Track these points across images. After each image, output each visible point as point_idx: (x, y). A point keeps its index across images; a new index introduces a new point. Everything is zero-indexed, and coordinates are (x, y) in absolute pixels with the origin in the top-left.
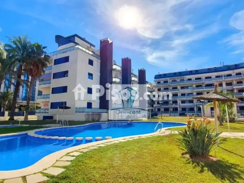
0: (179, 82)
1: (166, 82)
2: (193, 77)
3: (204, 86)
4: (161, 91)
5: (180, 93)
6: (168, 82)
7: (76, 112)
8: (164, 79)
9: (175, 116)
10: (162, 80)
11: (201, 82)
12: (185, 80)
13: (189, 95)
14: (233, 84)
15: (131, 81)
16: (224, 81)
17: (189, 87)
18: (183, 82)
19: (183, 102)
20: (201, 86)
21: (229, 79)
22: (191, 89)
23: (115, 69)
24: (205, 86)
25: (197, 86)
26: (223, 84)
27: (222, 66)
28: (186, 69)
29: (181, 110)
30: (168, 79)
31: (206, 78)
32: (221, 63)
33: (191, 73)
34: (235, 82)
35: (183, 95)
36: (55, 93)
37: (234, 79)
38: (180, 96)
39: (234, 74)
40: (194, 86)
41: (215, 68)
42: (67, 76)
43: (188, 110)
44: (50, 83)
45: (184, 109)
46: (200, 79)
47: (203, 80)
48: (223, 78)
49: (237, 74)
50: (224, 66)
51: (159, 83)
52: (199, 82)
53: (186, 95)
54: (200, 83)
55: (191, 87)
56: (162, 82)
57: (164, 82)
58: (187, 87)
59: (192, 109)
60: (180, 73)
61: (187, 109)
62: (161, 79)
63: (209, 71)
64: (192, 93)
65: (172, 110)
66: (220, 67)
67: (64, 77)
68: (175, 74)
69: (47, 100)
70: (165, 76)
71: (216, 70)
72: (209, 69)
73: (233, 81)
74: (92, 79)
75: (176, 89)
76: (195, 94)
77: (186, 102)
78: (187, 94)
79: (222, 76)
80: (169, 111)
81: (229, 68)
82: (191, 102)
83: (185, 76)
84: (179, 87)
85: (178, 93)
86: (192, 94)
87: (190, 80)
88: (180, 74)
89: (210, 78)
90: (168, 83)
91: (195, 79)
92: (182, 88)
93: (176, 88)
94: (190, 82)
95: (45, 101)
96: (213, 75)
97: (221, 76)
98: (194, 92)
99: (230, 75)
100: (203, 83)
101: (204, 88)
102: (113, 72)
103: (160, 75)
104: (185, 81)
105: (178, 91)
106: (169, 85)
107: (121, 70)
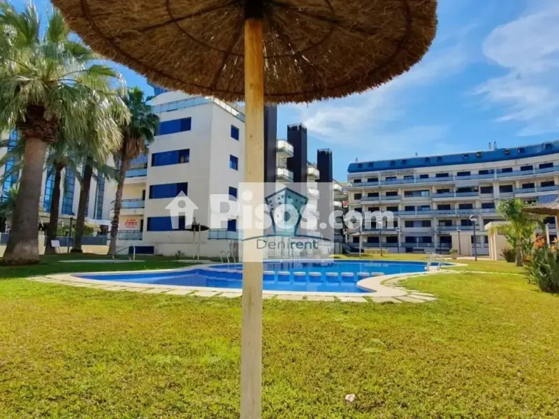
0: (401, 182)
1: (373, 180)
2: (432, 171)
3: (455, 191)
4: (362, 199)
5: (402, 204)
6: (379, 179)
7: (209, 239)
8: (371, 174)
9: (399, 252)
10: (364, 176)
11: (448, 182)
12: (415, 177)
13: (421, 210)
14: (515, 189)
15: (306, 175)
16: (496, 181)
17: (423, 193)
18: (411, 181)
19: (409, 224)
20: (447, 191)
21: (507, 179)
22: (426, 198)
23: (282, 150)
24: (457, 192)
25: (439, 191)
26: (494, 189)
27: (492, 150)
28: (416, 154)
29: (404, 241)
30: (378, 173)
31: (460, 174)
32: (490, 143)
33: (427, 162)
34: (518, 185)
35: (409, 209)
36: (156, 198)
37: (517, 179)
38: (402, 211)
39: (517, 168)
40: (434, 191)
41: (479, 153)
42: (186, 161)
43: (419, 242)
44: (146, 175)
45: (410, 239)
46: (446, 175)
47: (454, 178)
48: (495, 175)
49: (523, 169)
50: (497, 151)
51: (358, 181)
52: (444, 183)
53: (416, 208)
54: (446, 185)
55: (427, 192)
56: (364, 180)
57: (370, 180)
58: (419, 193)
59: (427, 240)
60: (404, 161)
61: (418, 240)
62: (363, 174)
63: (466, 159)
64: (429, 206)
65: (384, 240)
66: (488, 153)
67: (180, 162)
68: (393, 164)
69: (139, 212)
70: (371, 166)
71: (480, 157)
72: (466, 155)
73: (515, 183)
74: (237, 169)
75: (395, 197)
76: (435, 207)
77: (414, 224)
78: (418, 207)
79: (492, 172)
80: (378, 242)
81: (507, 154)
82: (426, 223)
83: (415, 169)
84: (401, 193)
85: (398, 204)
86: (428, 208)
87: (425, 176)
88: (405, 164)
89: (468, 173)
90: (379, 183)
91: (435, 176)
92: (408, 194)
93: (395, 194)
94: (424, 182)
95: (133, 214)
96: (474, 168)
97: (489, 172)
98: (433, 202)
99: (509, 170)
100: (454, 185)
101: (455, 194)
102: (278, 154)
103: (360, 165)
104: (415, 181)
105: (398, 201)
106: (380, 188)
107: (293, 151)
